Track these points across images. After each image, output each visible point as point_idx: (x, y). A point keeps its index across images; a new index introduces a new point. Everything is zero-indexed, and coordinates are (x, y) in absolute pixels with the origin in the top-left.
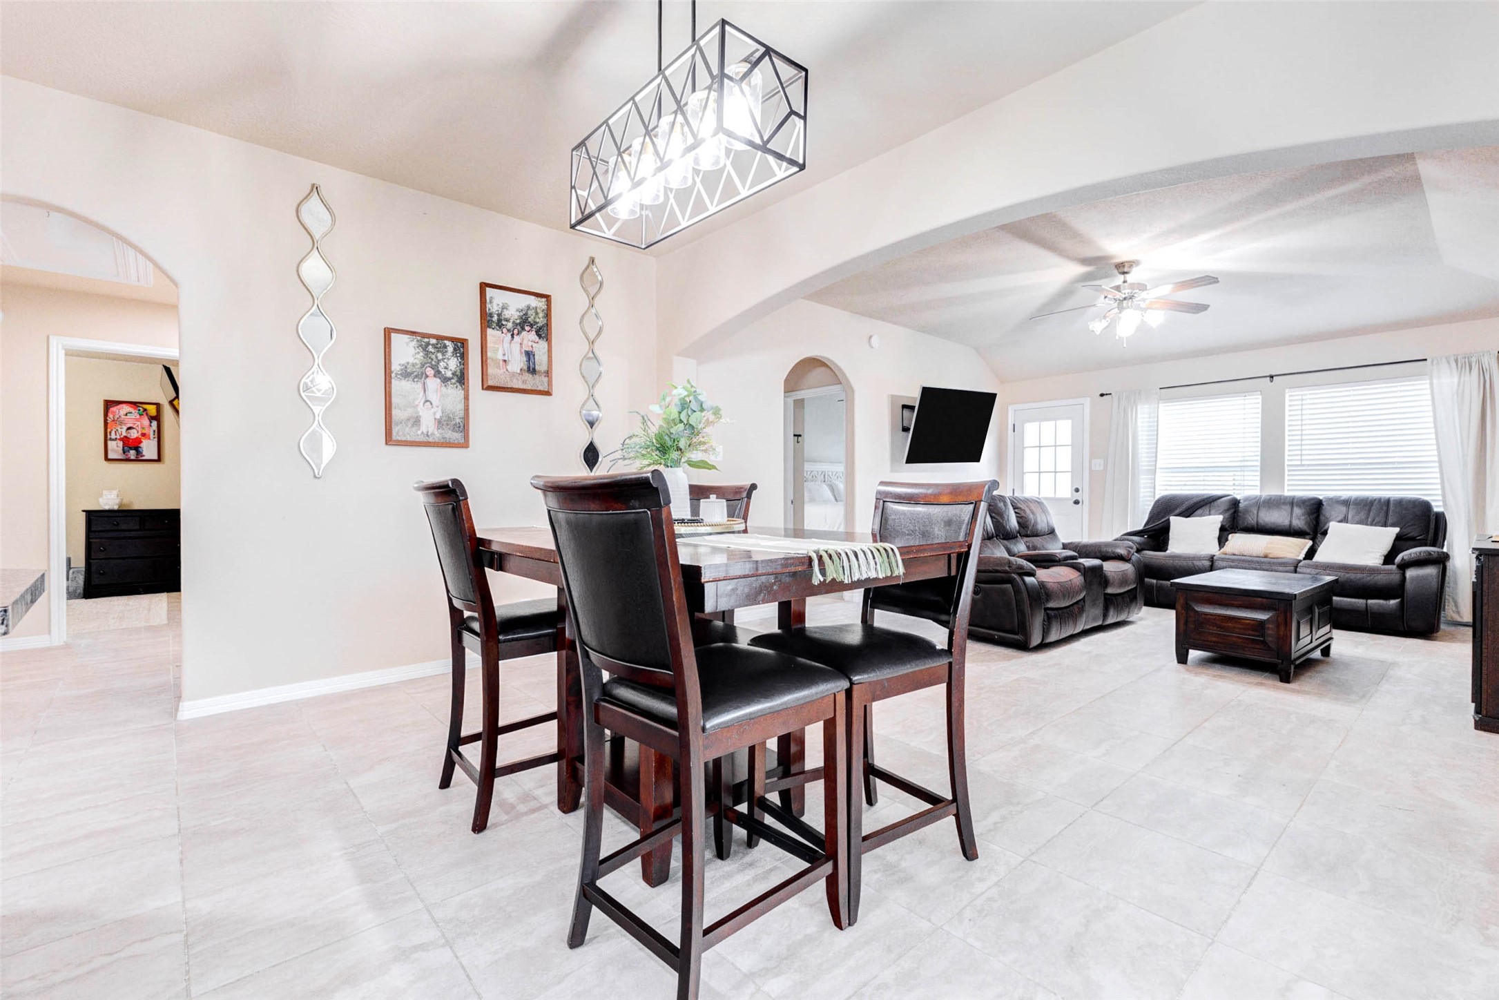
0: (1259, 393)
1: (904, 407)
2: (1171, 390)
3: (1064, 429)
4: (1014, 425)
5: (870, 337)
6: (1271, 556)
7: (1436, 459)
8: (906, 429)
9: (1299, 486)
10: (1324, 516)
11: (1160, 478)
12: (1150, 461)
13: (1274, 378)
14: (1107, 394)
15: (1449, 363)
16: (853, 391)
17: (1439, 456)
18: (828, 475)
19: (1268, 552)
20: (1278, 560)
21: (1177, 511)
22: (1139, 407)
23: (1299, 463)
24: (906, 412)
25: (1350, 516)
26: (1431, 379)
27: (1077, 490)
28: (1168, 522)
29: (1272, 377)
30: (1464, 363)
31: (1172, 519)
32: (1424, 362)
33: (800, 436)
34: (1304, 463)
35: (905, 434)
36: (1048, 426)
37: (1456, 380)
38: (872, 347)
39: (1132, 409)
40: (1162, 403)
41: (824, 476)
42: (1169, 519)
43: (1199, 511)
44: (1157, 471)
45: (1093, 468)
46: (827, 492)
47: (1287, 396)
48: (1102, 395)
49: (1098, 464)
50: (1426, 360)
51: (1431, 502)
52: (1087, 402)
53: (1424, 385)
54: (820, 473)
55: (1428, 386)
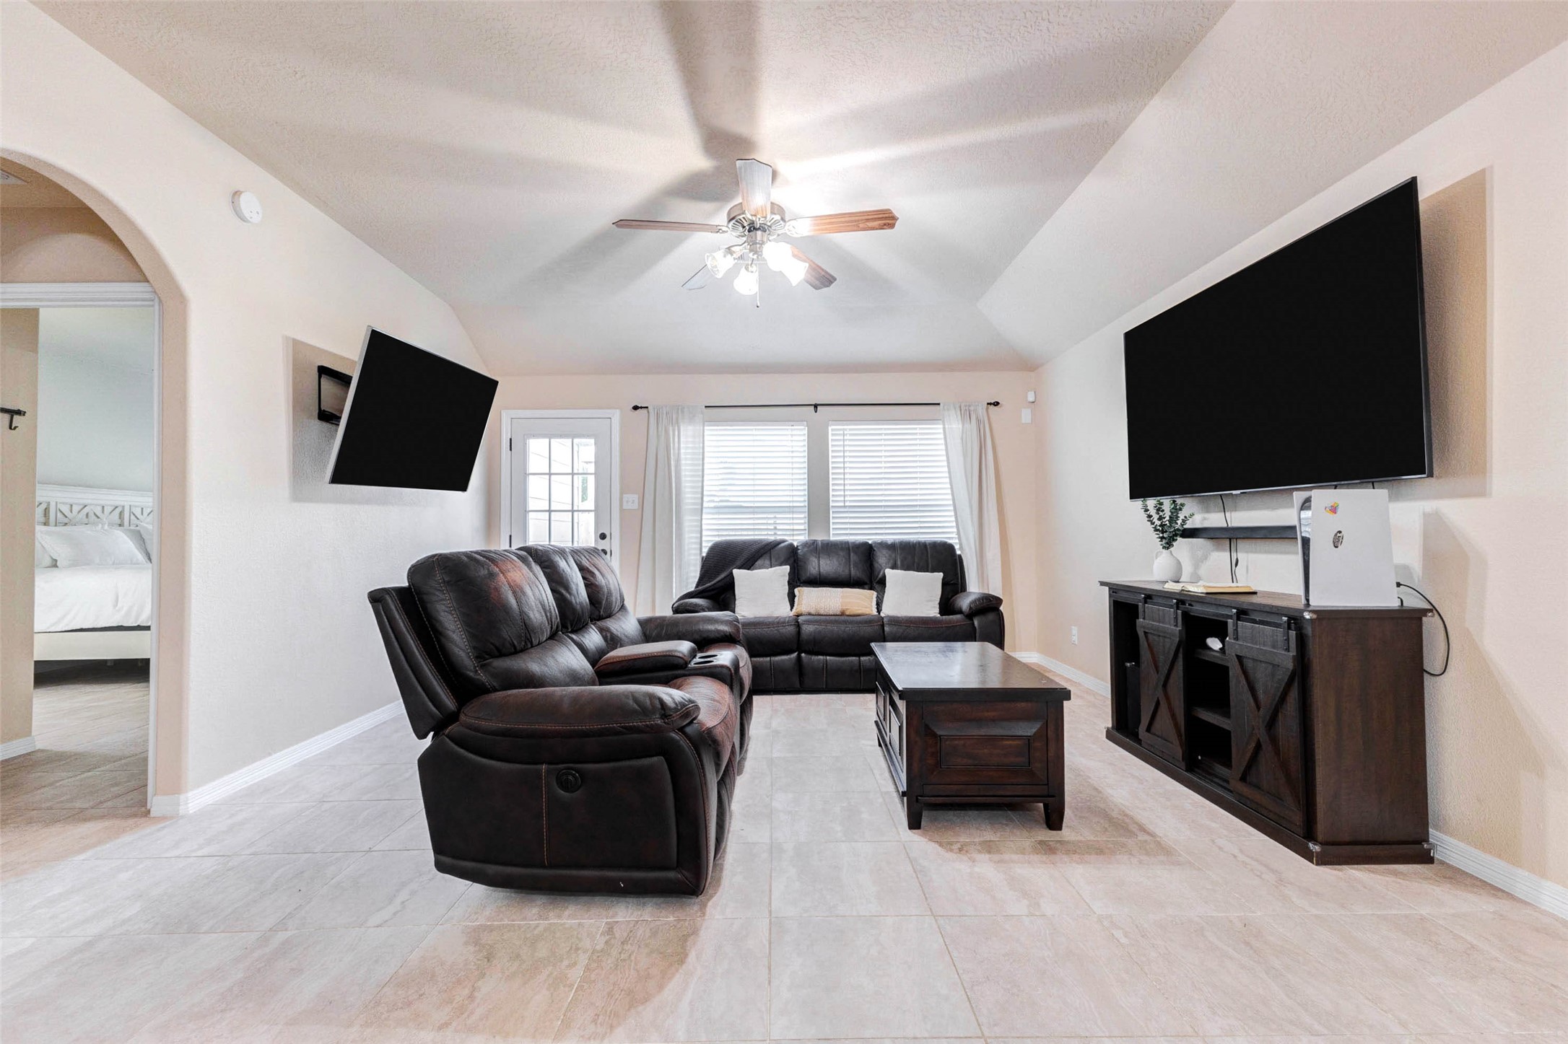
0: (805, 423)
1: (323, 371)
2: (720, 410)
3: (587, 450)
4: (511, 440)
5: (236, 194)
6: (847, 613)
7: (951, 502)
8: (328, 417)
9: (844, 530)
10: (878, 563)
11: (709, 521)
12: (695, 498)
13: (819, 408)
14: (641, 408)
15: (955, 409)
16: (182, 299)
17: (954, 500)
18: (131, 513)
19: (844, 608)
20: (862, 617)
21: (738, 563)
22: (682, 428)
23: (842, 504)
24: (327, 384)
25: (899, 563)
26: (944, 425)
27: (603, 536)
28: (731, 576)
29: (816, 406)
30: (966, 412)
31: (736, 572)
32: (937, 407)
33: (19, 413)
34: (847, 504)
35: (325, 426)
36: (561, 447)
37: (961, 426)
38: (243, 219)
39: (674, 431)
40: (708, 426)
41: (121, 514)
42: (732, 573)
43: (759, 562)
44: (704, 510)
45: (625, 507)
46: (126, 545)
47: (830, 428)
48: (636, 408)
49: (632, 501)
50: (939, 404)
51: (954, 545)
52: (616, 416)
53: (938, 428)
54: (108, 510)
55: (941, 431)
